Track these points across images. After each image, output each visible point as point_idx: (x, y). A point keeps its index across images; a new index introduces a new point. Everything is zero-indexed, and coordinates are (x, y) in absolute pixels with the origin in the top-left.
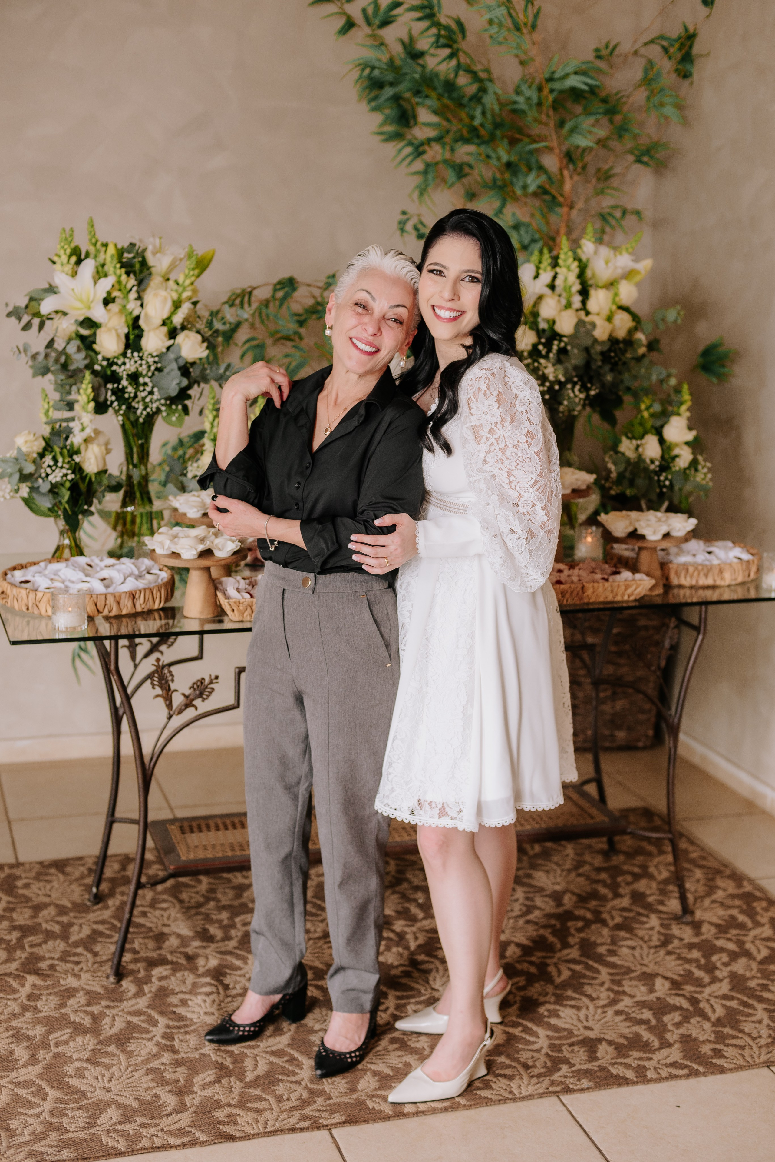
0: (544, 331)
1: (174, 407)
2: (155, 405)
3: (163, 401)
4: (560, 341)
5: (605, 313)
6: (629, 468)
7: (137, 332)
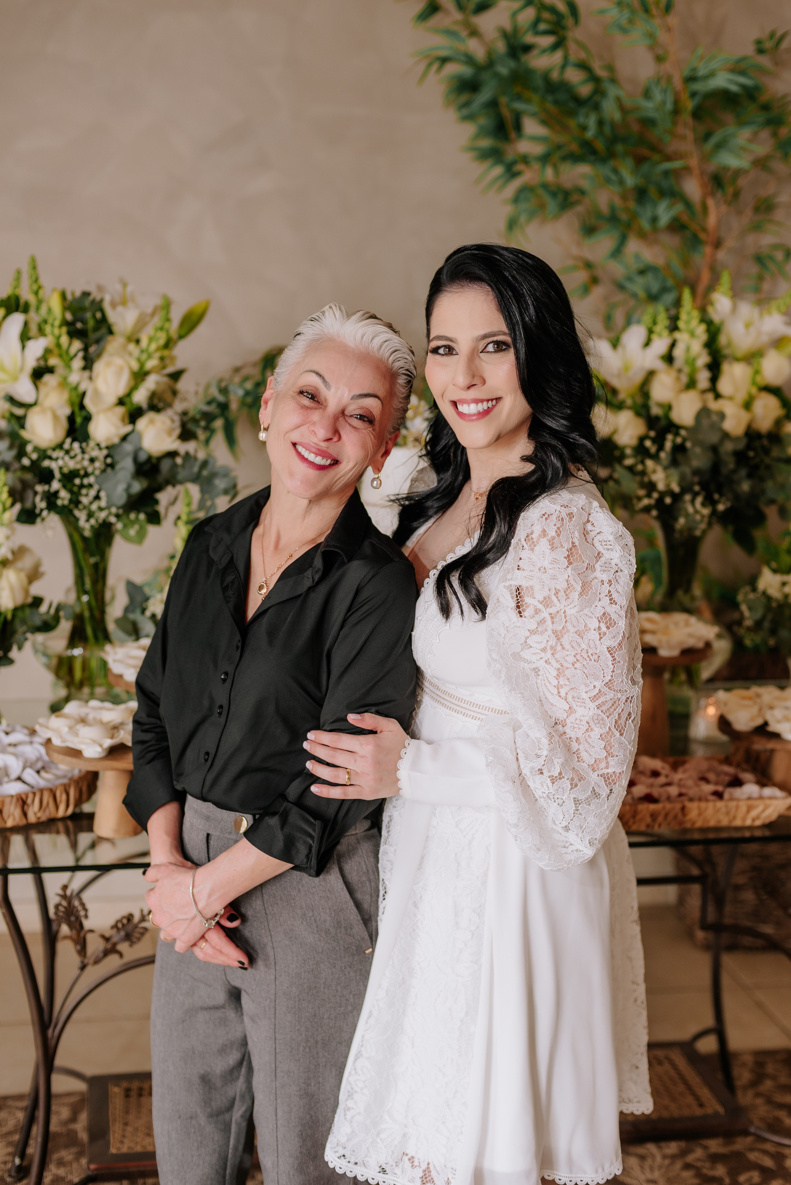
0: (657, 418)
1: (132, 516)
2: (103, 515)
3: (114, 510)
4: (677, 434)
5: (741, 396)
6: (770, 616)
7: (84, 413)
